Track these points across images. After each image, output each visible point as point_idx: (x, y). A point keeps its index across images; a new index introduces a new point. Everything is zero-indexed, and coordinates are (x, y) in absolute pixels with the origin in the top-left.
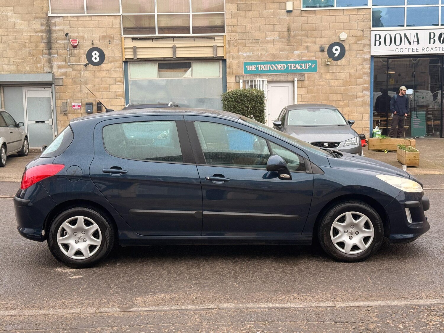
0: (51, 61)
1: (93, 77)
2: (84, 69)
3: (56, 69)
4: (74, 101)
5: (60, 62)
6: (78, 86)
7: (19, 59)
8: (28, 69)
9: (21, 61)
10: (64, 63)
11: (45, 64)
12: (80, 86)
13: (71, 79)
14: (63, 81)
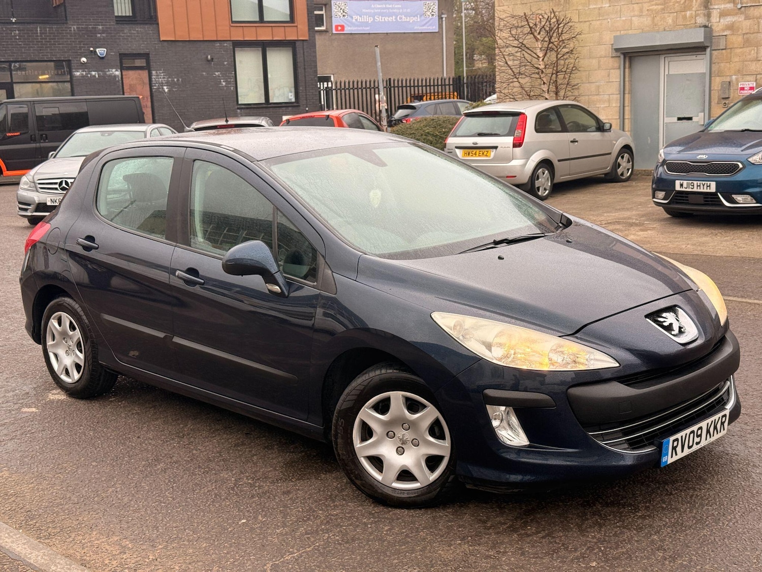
0: (709, 4)
3: (716, 19)
4: (743, 78)
5: (724, 4)
6: (752, 49)
7: (658, 5)
8: (670, 21)
9: (660, 7)
10: (730, 6)
11: (698, 10)
12: (756, 48)
13: (740, 37)
14: (726, 41)
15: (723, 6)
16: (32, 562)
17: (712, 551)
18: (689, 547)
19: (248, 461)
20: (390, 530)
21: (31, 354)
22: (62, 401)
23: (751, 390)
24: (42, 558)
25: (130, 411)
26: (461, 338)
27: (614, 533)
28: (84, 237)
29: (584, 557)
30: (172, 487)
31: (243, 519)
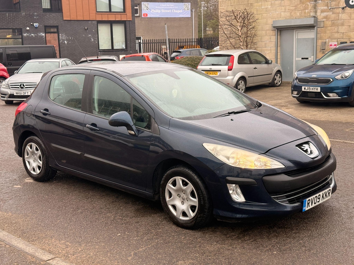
0: (316, 7)
1: (349, 18)
2: (342, 11)
3: (319, 13)
4: (331, 40)
5: (323, 7)
6: (336, 27)
7: (293, 7)
8: (298, 14)
9: (294, 8)
10: (326, 8)
11: (311, 10)
12: (337, 27)
13: (330, 22)
14: (324, 24)
15: (322, 8)
16: (27, 252)
17: (326, 247)
18: (316, 245)
19: (118, 209)
20: (184, 238)
21: (14, 162)
22: (32, 183)
23: (340, 179)
24: (31, 250)
25: (63, 187)
26: (216, 154)
27: (283, 239)
28: (43, 110)
29: (270, 250)
30: (86, 220)
31: (119, 233)
